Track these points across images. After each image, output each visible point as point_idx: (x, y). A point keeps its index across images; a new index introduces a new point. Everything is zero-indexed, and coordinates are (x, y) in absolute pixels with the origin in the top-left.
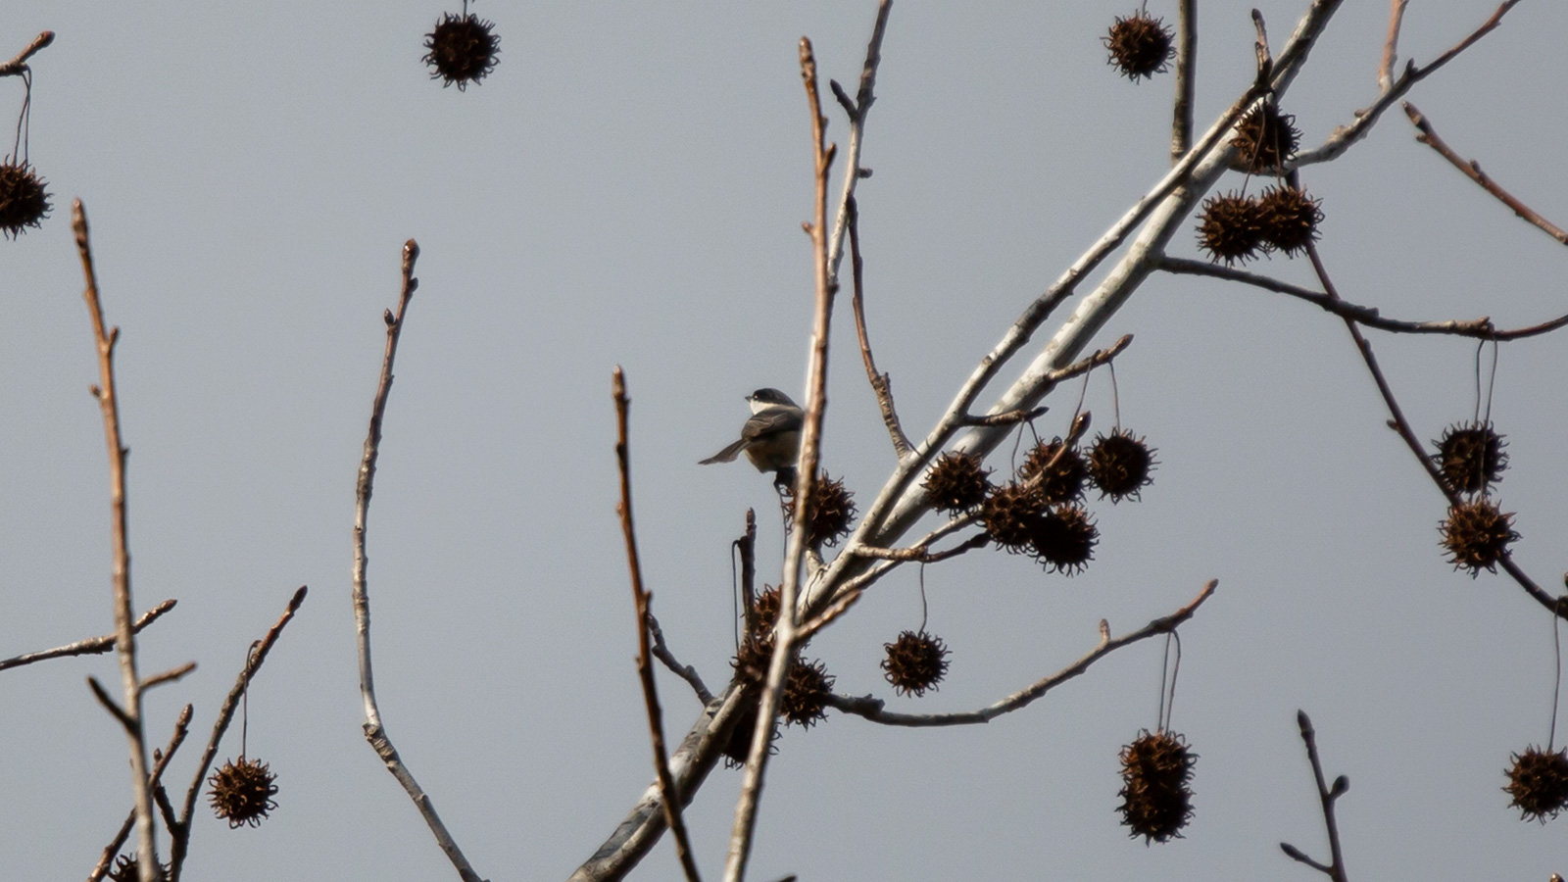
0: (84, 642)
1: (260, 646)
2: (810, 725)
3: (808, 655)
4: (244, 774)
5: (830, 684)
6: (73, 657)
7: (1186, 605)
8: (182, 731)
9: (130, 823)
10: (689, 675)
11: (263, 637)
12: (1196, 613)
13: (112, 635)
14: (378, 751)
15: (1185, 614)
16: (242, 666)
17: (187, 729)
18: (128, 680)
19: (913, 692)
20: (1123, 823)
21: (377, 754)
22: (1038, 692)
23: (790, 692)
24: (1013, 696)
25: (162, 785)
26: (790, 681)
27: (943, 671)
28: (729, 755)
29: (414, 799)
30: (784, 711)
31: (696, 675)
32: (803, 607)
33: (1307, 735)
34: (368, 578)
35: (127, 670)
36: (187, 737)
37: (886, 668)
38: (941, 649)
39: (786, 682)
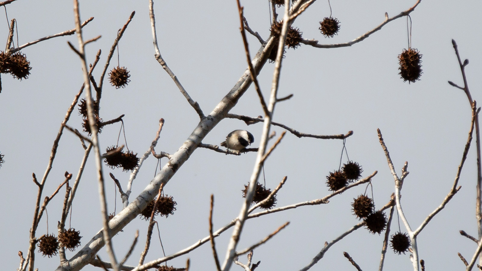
0: (65, 32)
1: (121, 31)
2: (295, 48)
3: (294, 26)
4: (120, 72)
5: (301, 35)
6: (62, 36)
7: (412, 7)
8: (98, 58)
9: (83, 87)
10: (257, 35)
11: (122, 28)
12: (415, 9)
13: (74, 29)
14: (160, 63)
15: (412, 9)
16: (116, 37)
17: (100, 57)
18: (80, 42)
19: (330, 36)
20: (401, 78)
21: (159, 63)
22: (367, 36)
23: (289, 38)
24: (359, 37)
25: (92, 76)
26: (288, 35)
27: (339, 29)
28: (270, 59)
29: (172, 77)
30: (287, 44)
31: (259, 35)
32: (291, 11)
33: (455, 46)
34: (154, 9)
35: (80, 39)
36: (100, 60)
37: (321, 30)
38: (337, 22)
39: (287, 35)
